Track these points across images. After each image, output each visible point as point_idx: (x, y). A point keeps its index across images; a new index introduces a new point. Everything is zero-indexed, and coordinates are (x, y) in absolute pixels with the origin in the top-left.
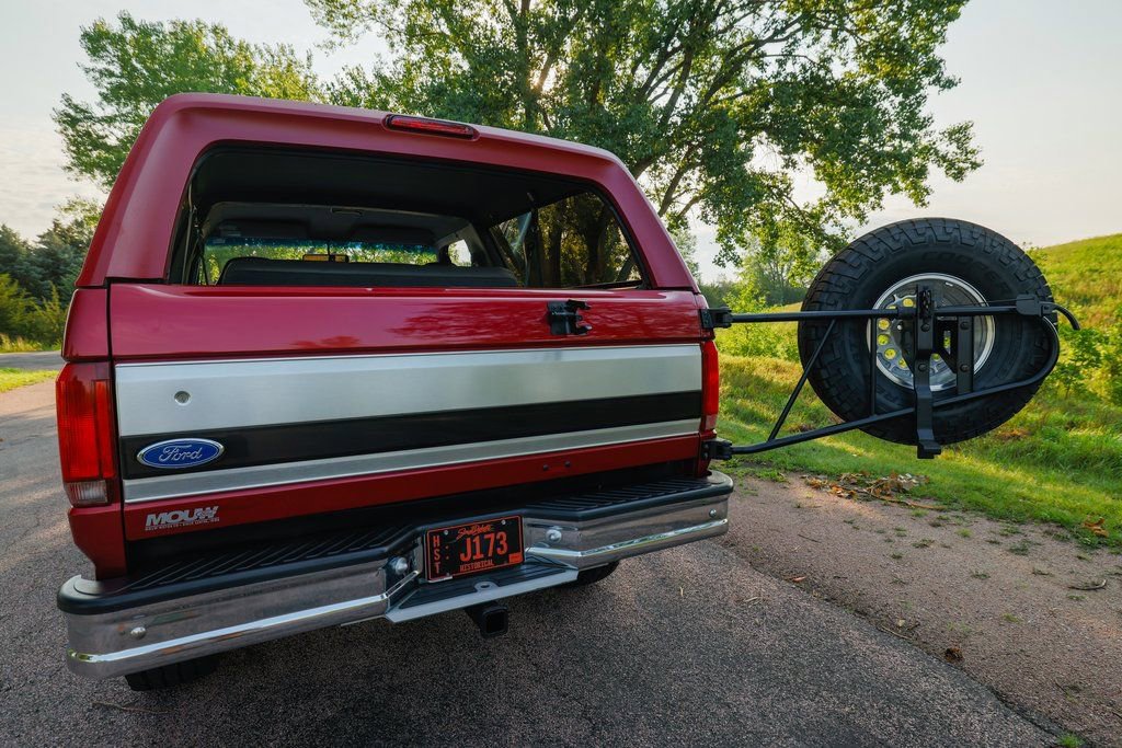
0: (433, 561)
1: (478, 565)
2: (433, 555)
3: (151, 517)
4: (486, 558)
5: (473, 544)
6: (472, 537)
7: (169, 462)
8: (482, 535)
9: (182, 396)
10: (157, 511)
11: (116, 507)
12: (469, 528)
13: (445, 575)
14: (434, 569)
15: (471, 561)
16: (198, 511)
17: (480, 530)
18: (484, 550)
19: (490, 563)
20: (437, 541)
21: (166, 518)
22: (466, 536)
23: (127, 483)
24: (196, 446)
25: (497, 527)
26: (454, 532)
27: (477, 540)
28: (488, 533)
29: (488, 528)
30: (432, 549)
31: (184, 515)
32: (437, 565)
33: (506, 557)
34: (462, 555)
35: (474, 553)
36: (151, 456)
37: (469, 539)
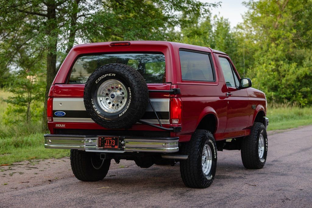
0: (99, 143)
1: (108, 146)
2: (99, 142)
3: (56, 125)
4: (110, 145)
5: (108, 142)
6: (108, 140)
7: (58, 115)
8: (110, 140)
9: (61, 104)
10: (57, 124)
11: (52, 122)
12: (107, 138)
13: (101, 147)
14: (99, 145)
15: (107, 145)
16: (62, 125)
17: (109, 139)
18: (110, 143)
19: (111, 147)
20: (100, 139)
21: (58, 125)
22: (107, 139)
23: (53, 118)
24: (62, 113)
25: (113, 139)
26: (104, 138)
27: (108, 141)
28: (111, 140)
29: (111, 139)
30: (99, 141)
31: (60, 125)
32: (100, 144)
33: (114, 146)
34: (105, 144)
35: (108, 144)
36: (56, 113)
37: (107, 140)
